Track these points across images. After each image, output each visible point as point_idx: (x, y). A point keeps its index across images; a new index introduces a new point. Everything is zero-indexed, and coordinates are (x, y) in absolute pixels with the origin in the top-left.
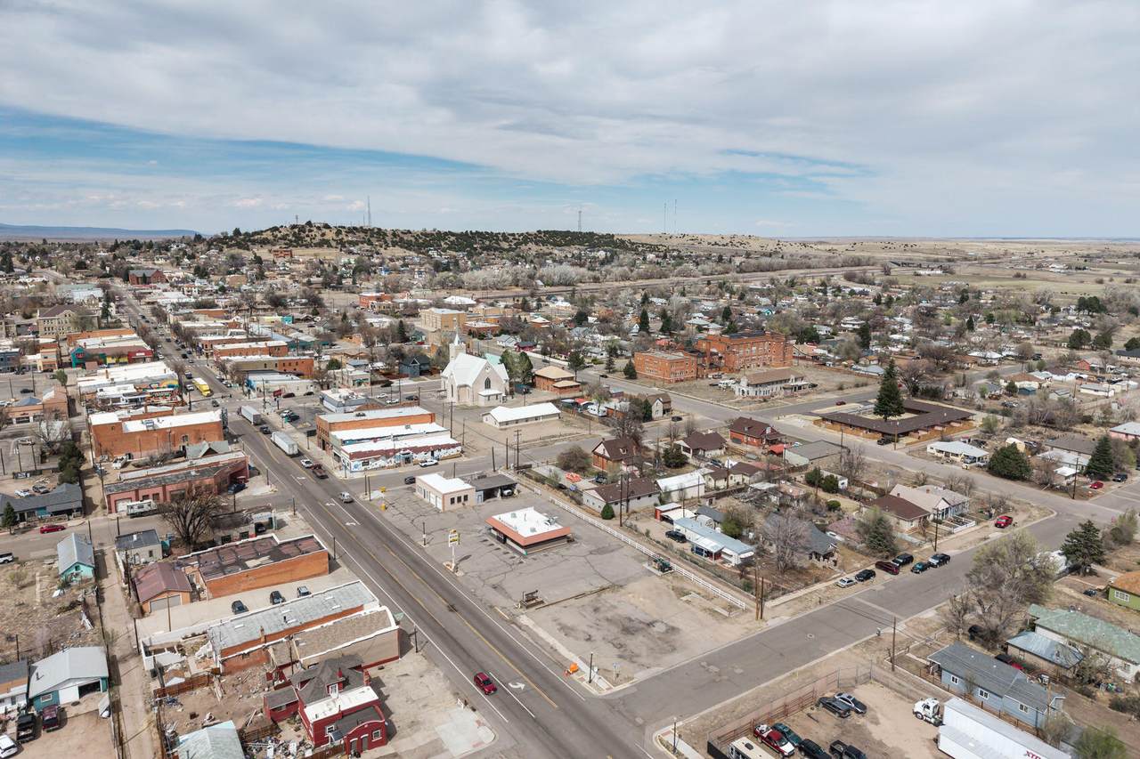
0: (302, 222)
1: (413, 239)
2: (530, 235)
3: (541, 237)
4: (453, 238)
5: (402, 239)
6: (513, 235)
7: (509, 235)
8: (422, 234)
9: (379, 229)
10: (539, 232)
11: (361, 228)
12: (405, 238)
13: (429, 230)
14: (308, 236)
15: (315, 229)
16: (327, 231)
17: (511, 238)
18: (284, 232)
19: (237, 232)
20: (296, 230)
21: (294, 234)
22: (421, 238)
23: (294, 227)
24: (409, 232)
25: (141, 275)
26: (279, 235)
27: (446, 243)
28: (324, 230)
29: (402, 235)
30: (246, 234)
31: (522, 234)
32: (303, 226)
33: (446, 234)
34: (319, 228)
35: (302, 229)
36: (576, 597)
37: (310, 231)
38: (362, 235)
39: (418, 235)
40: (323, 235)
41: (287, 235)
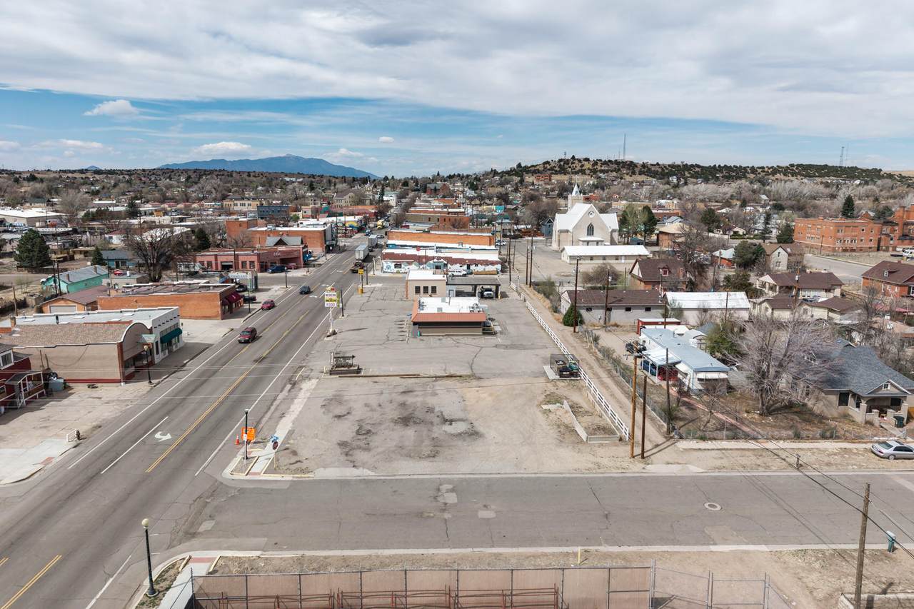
0: (569, 157)
1: (660, 170)
2: (781, 168)
3: (792, 170)
4: (697, 169)
5: (649, 169)
6: (763, 168)
7: (758, 168)
8: (669, 166)
9: (631, 162)
10: (792, 165)
11: (616, 160)
12: (653, 169)
13: (678, 162)
14: (570, 167)
15: (576, 162)
16: (586, 163)
17: (759, 171)
18: (552, 165)
19: (519, 165)
20: (562, 163)
21: (560, 166)
22: (667, 169)
23: (560, 160)
24: (658, 164)
25: (433, 188)
26: (549, 167)
27: (690, 173)
28: (584, 162)
29: (649, 166)
30: (526, 167)
31: (772, 167)
32: (568, 160)
33: (692, 166)
34: (580, 161)
35: (567, 162)
36: (402, 376)
37: (573, 163)
38: (615, 166)
39: (665, 167)
40: (582, 166)
41: (555, 167)
